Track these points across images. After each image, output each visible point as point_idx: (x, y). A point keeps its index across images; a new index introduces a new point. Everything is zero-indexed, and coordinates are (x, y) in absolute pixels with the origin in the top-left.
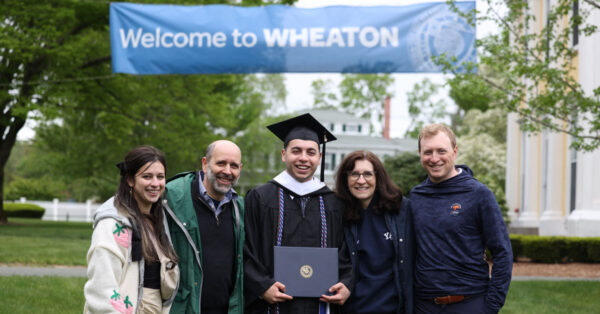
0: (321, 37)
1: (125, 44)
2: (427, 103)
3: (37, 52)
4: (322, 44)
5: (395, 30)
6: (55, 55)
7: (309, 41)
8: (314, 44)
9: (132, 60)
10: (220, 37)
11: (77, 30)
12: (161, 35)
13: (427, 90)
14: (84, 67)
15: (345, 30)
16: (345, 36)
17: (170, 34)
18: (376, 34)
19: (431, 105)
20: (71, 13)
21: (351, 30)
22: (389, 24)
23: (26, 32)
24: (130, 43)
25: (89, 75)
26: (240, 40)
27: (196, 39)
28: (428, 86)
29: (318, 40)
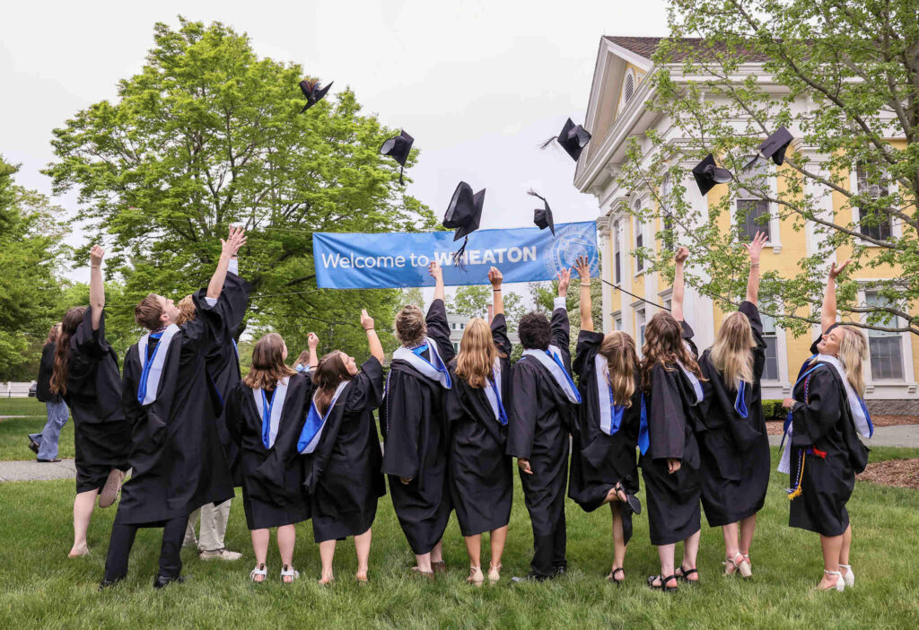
0: (477, 257)
1: (327, 266)
2: (513, 309)
3: (254, 275)
4: (479, 262)
5: (534, 248)
6: (269, 276)
7: (469, 261)
8: (472, 262)
9: (332, 278)
10: (400, 259)
11: (283, 258)
12: (355, 259)
13: (512, 299)
14: (290, 285)
15: (495, 251)
16: (496, 257)
17: (362, 258)
18: (520, 253)
19: (516, 310)
20: (279, 244)
21: (500, 251)
22: (529, 245)
23: (245, 259)
24: (331, 265)
25: (293, 291)
26: (416, 262)
27: (382, 261)
28: (513, 297)
29: (477, 260)
